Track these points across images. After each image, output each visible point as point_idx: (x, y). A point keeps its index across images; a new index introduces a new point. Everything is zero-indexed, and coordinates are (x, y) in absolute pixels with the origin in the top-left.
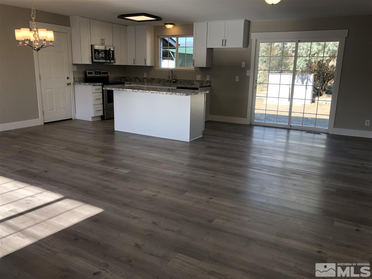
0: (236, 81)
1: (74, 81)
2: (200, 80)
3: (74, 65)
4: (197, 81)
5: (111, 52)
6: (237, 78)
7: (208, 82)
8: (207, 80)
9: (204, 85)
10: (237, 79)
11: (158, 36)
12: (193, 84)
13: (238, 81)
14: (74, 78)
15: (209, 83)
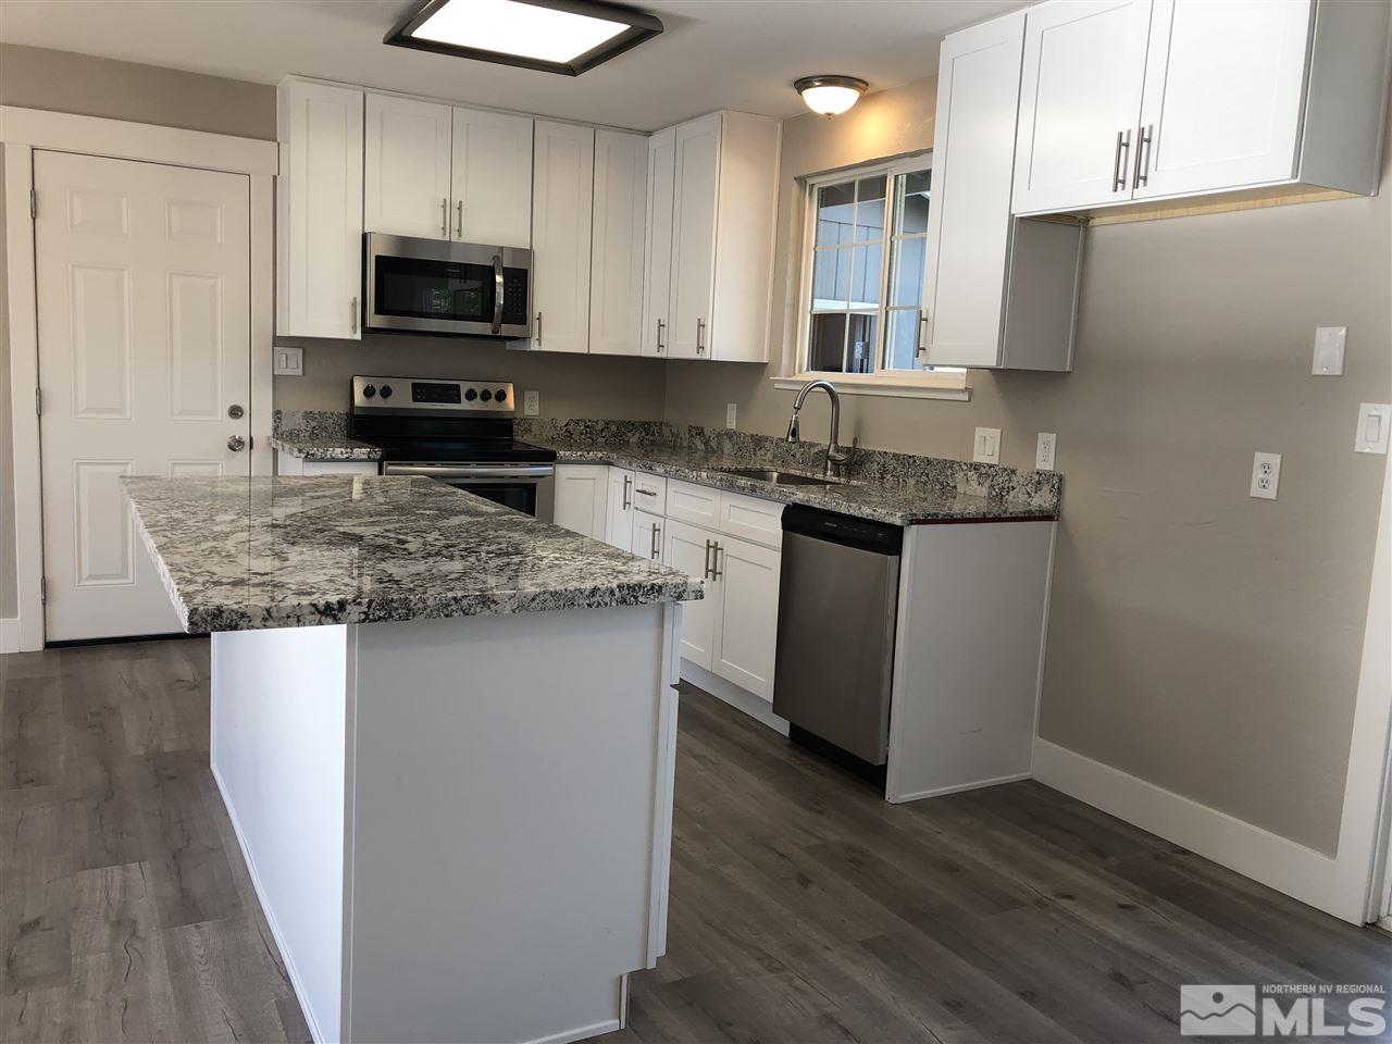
0: (1256, 491)
1: (275, 429)
2: (994, 461)
3: (280, 341)
4: (976, 467)
5: (499, 279)
6: (1266, 468)
7: (1041, 480)
8: (1040, 466)
9: (1017, 501)
10: (1265, 476)
11: (802, 181)
12: (948, 490)
13: (1271, 493)
14: (277, 414)
15: (1046, 488)
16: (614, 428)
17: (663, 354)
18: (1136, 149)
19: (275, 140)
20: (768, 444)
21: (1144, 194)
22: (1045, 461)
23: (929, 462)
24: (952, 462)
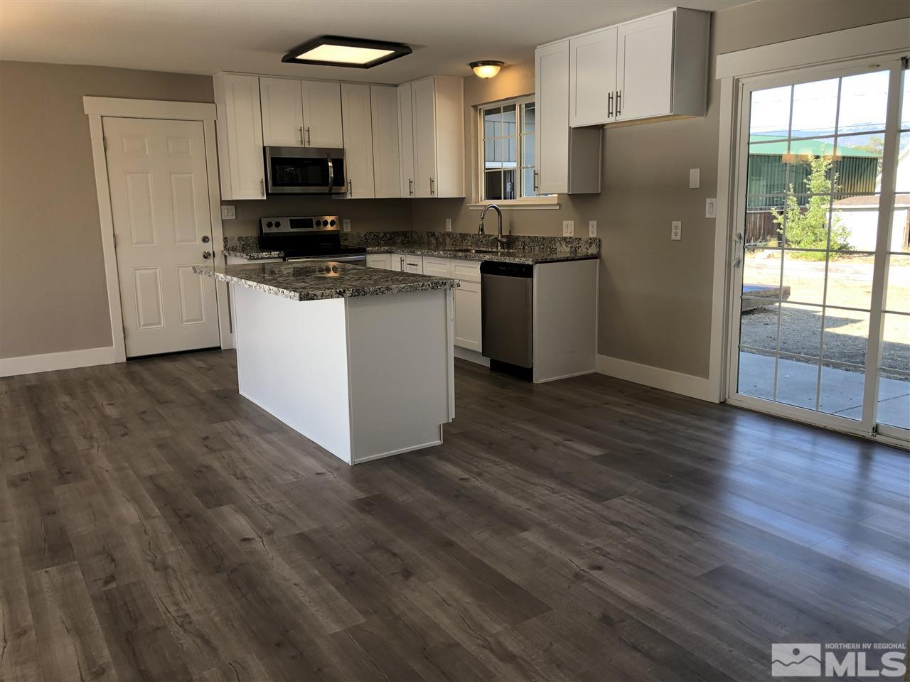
0: (673, 237)
1: (225, 247)
2: (572, 235)
3: (223, 203)
4: (564, 239)
5: (330, 164)
6: (676, 227)
7: (591, 242)
8: (591, 236)
9: (582, 251)
10: (676, 231)
11: (475, 107)
12: (554, 251)
13: (679, 238)
14: (225, 239)
15: (594, 245)
16: (388, 236)
17: (413, 196)
18: (615, 99)
19: (214, 103)
20: (468, 238)
21: (620, 118)
22: (593, 234)
23: (544, 238)
24: (555, 238)
